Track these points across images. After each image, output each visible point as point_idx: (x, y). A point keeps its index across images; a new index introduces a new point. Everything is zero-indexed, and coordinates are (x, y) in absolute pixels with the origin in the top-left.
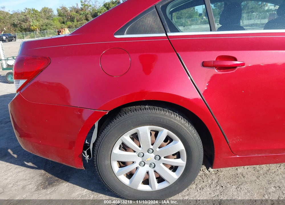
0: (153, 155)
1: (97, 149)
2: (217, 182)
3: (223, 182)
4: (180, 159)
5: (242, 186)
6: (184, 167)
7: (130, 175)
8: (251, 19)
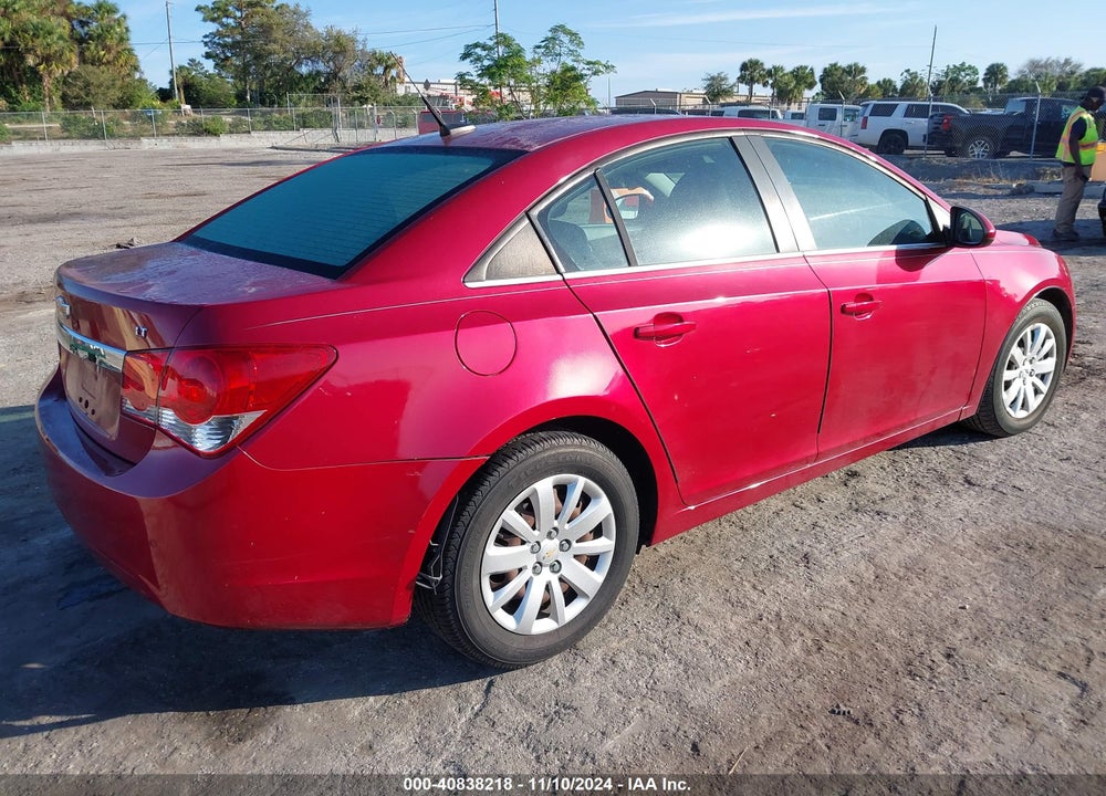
0: (556, 542)
1: (454, 557)
2: (641, 582)
3: (653, 578)
4: (603, 538)
5: (687, 575)
6: (612, 553)
7: (513, 606)
8: (360, 126)
